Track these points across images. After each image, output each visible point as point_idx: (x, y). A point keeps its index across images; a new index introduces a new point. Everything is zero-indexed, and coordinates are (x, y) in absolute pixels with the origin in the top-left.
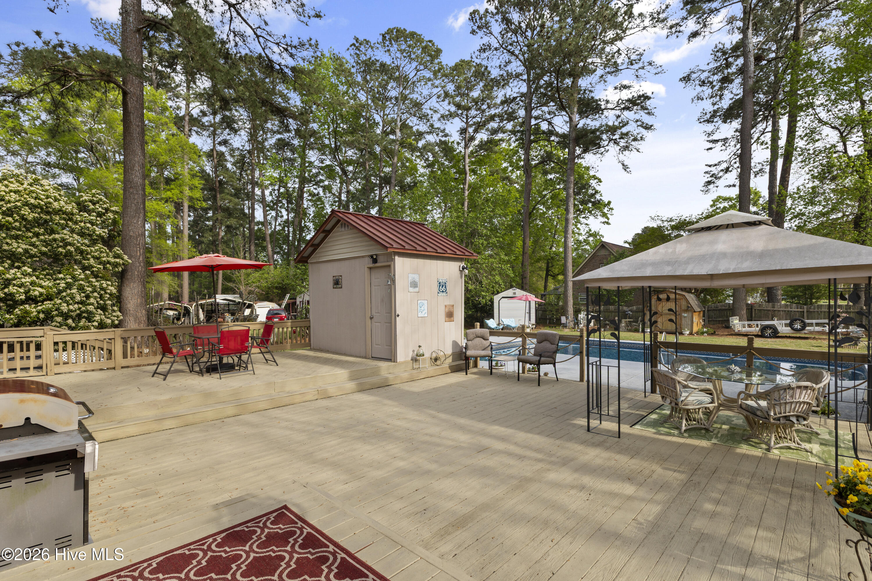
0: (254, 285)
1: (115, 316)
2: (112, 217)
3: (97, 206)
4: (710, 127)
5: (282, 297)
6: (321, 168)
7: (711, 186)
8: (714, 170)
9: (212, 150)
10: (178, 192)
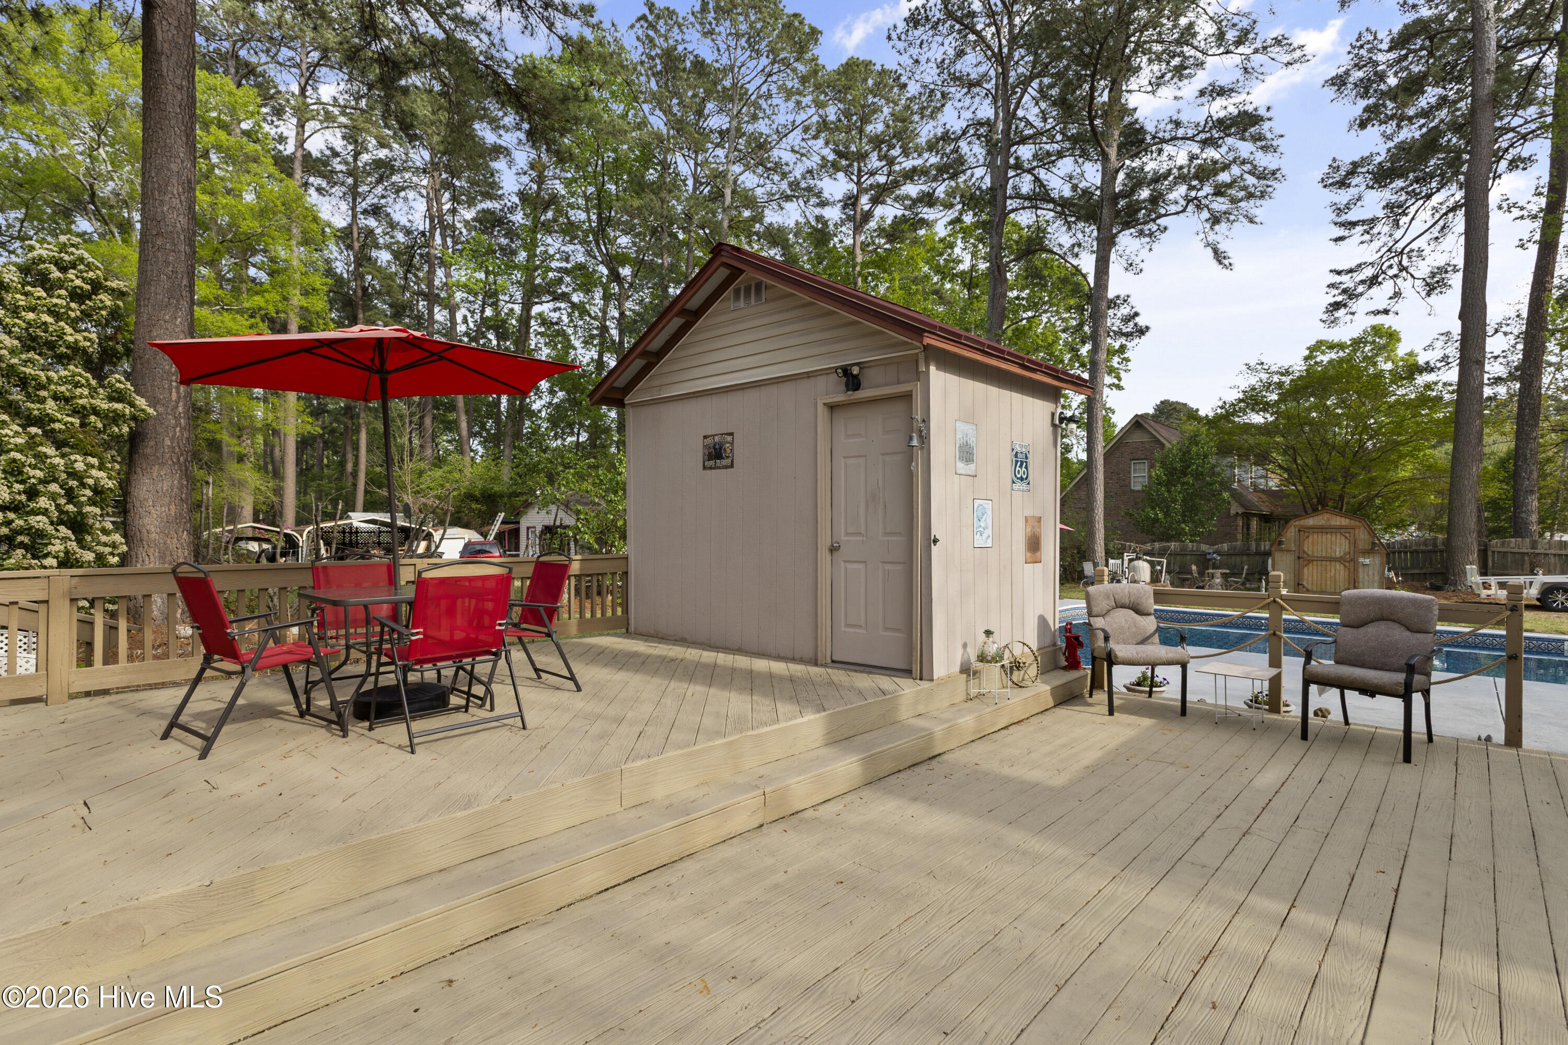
0: (432, 493)
1: (105, 545)
2: (108, 303)
3: (71, 274)
4: (1343, 196)
5: (489, 519)
6: (566, 271)
7: (1341, 312)
8: (1347, 281)
9: (350, 226)
10: (278, 298)
